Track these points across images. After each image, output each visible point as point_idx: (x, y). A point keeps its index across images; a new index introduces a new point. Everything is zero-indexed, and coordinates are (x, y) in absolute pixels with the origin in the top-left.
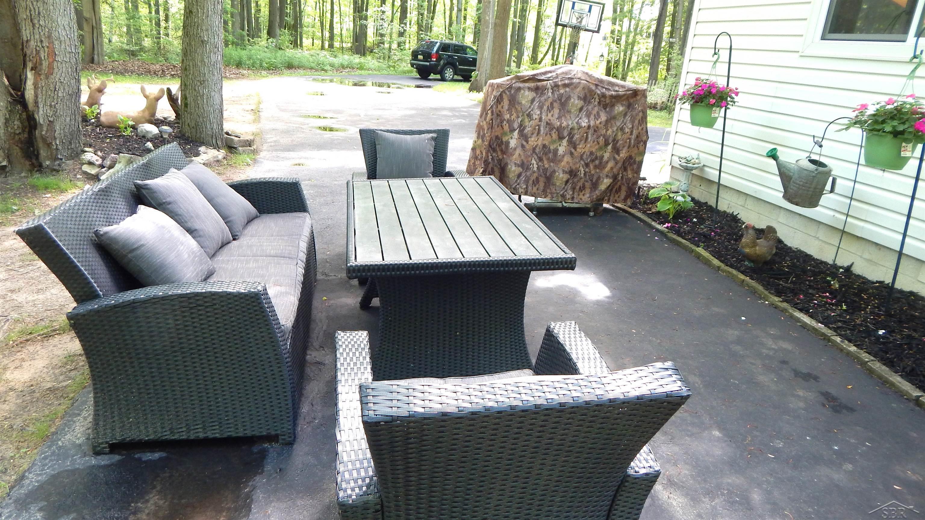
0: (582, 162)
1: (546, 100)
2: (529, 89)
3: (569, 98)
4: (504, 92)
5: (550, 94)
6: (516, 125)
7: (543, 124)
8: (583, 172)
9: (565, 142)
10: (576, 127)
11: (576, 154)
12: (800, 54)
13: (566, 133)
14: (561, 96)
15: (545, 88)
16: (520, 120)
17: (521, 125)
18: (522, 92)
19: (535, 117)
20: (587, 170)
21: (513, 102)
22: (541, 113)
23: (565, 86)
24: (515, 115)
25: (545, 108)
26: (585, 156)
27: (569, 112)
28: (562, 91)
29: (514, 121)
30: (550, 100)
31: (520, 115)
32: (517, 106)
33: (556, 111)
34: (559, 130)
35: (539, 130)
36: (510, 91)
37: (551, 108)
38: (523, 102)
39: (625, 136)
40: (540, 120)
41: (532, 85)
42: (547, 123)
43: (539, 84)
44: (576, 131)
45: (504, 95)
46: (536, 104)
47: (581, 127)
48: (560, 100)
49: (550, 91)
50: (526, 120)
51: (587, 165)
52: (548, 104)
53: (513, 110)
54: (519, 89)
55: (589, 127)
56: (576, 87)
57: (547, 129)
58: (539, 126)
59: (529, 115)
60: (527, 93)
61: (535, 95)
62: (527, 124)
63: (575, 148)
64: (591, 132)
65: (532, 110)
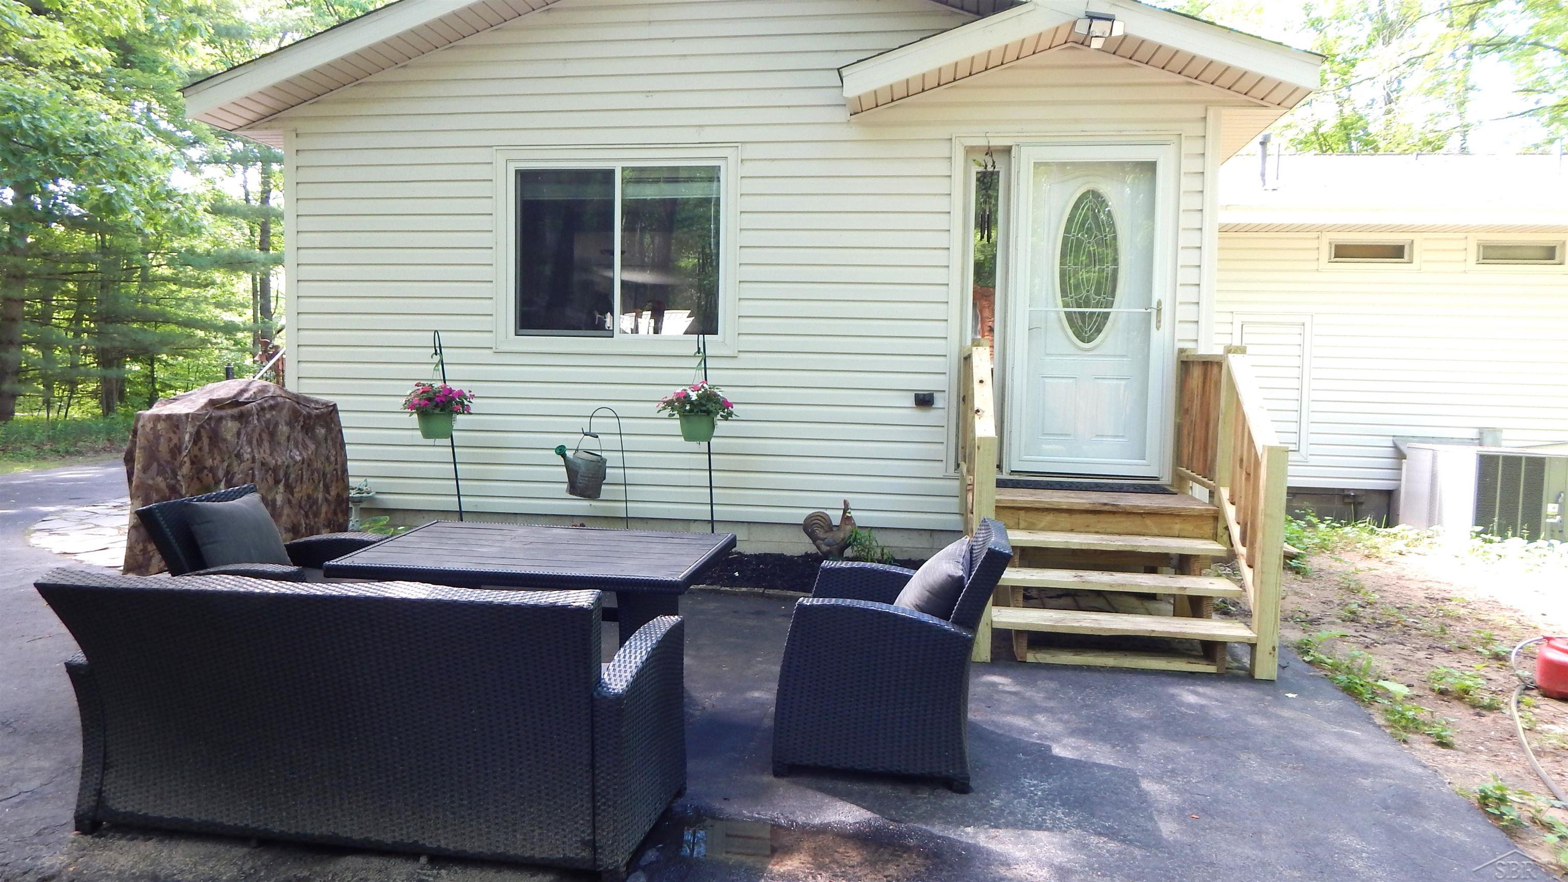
0: (302, 512)
1: (253, 431)
2: (233, 417)
3: (276, 425)
4: (201, 426)
5: (256, 422)
6: (221, 473)
7: (257, 465)
8: (304, 525)
9: (281, 487)
10: (292, 464)
11: (294, 501)
12: (494, 350)
13: (281, 474)
14: (268, 422)
15: (250, 413)
16: (226, 464)
17: (227, 473)
18: (224, 422)
19: (247, 456)
20: (307, 521)
21: (215, 438)
22: (252, 451)
23: (272, 408)
24: (218, 458)
25: (255, 441)
26: (303, 503)
27: (279, 443)
28: (268, 416)
29: (218, 468)
30: (258, 431)
31: (226, 457)
32: (220, 445)
33: (266, 444)
34: (275, 470)
35: (253, 475)
36: (209, 424)
37: (260, 443)
38: (229, 437)
39: (332, 467)
40: (253, 460)
41: (235, 411)
42: (263, 464)
43: (242, 408)
44: (291, 469)
45: (202, 430)
46: (244, 438)
47: (296, 462)
48: (268, 428)
49: (256, 417)
50: (235, 463)
51: (306, 516)
52: (256, 436)
53: (216, 451)
54: (221, 419)
55: (303, 460)
56: (282, 409)
57: (263, 472)
58: (252, 469)
59: (239, 456)
60: (230, 424)
61: (239, 425)
62: (236, 469)
63: (292, 493)
64: (305, 466)
65: (241, 448)
